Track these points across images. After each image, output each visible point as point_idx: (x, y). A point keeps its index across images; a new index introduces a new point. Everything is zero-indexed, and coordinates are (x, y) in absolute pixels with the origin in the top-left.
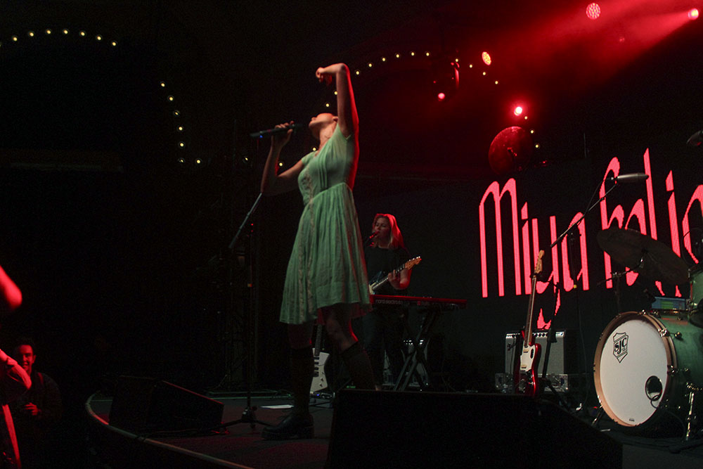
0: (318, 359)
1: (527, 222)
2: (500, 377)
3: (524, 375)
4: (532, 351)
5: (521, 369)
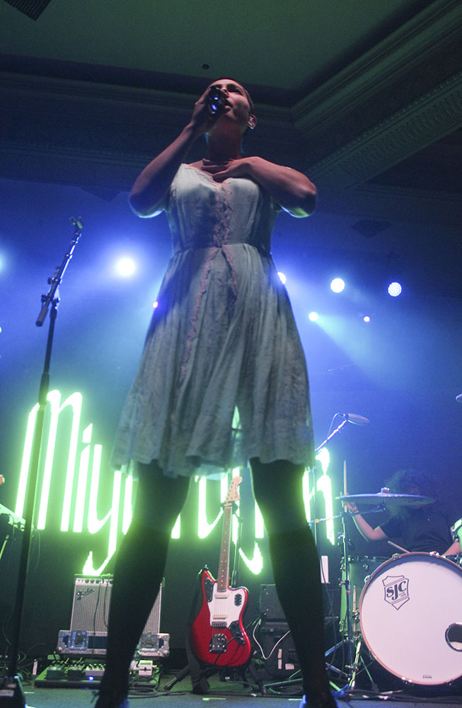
1: (89, 446)
2: (68, 636)
3: (221, 627)
4: (238, 598)
5: (212, 620)
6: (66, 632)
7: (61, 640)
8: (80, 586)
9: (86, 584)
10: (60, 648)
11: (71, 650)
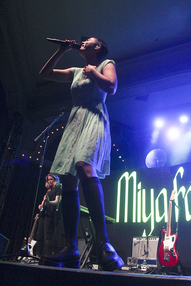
0: (30, 243)
1: (140, 190)
2: (130, 259)
3: (167, 251)
4: (173, 238)
5: (164, 248)
6: (130, 258)
7: (128, 261)
8: (135, 241)
9: (137, 240)
10: (128, 264)
11: (132, 264)
